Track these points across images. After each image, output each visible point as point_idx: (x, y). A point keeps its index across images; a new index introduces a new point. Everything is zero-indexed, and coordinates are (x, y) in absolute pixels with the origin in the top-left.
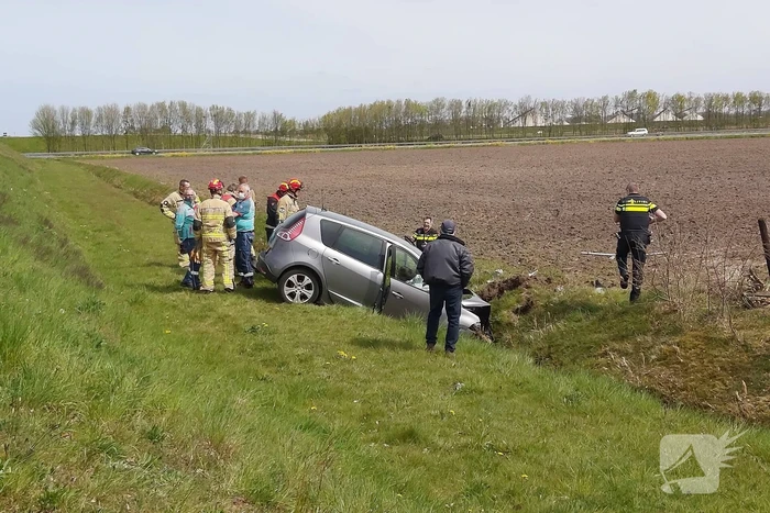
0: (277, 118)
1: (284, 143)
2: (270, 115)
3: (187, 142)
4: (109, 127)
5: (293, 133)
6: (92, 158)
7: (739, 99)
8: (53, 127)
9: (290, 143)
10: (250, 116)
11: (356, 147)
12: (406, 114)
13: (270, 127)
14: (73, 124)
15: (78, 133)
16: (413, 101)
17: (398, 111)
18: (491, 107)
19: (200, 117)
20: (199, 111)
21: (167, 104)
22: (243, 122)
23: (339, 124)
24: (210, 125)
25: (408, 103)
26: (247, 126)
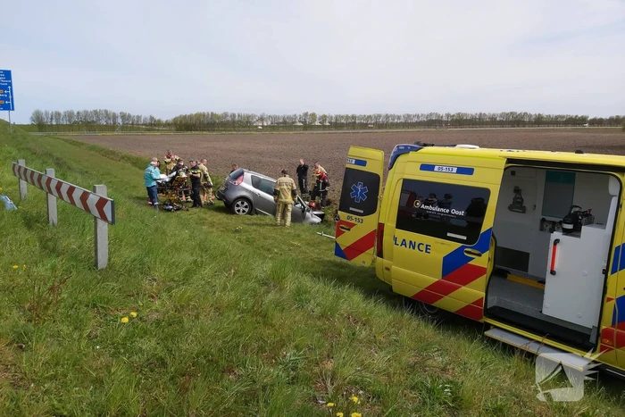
0: (152, 118)
2: (148, 116)
3: (108, 128)
5: (160, 125)
6: (62, 135)
7: (347, 117)
8: (42, 120)
9: (158, 130)
10: (139, 117)
11: (189, 132)
12: (211, 118)
13: (149, 123)
14: (52, 119)
15: (54, 123)
16: (214, 113)
17: (208, 116)
18: (248, 117)
19: (115, 117)
20: (114, 114)
21: (98, 111)
22: (136, 120)
23: (181, 122)
24: (120, 121)
25: (212, 113)
26: (138, 121)
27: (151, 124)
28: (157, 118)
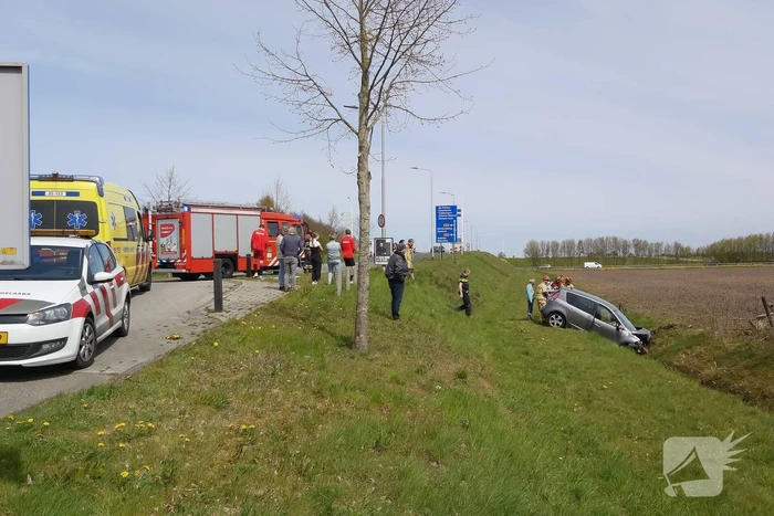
0: (677, 246)
1: (682, 262)
2: (672, 243)
3: (616, 261)
4: (569, 253)
5: (689, 255)
9: (686, 262)
10: (659, 245)
11: (732, 265)
13: (672, 252)
14: (548, 251)
15: (550, 256)
19: (626, 246)
20: (625, 242)
21: (605, 238)
22: (654, 248)
23: (723, 249)
24: (632, 251)
26: (657, 251)
27: (676, 256)
28: (685, 245)
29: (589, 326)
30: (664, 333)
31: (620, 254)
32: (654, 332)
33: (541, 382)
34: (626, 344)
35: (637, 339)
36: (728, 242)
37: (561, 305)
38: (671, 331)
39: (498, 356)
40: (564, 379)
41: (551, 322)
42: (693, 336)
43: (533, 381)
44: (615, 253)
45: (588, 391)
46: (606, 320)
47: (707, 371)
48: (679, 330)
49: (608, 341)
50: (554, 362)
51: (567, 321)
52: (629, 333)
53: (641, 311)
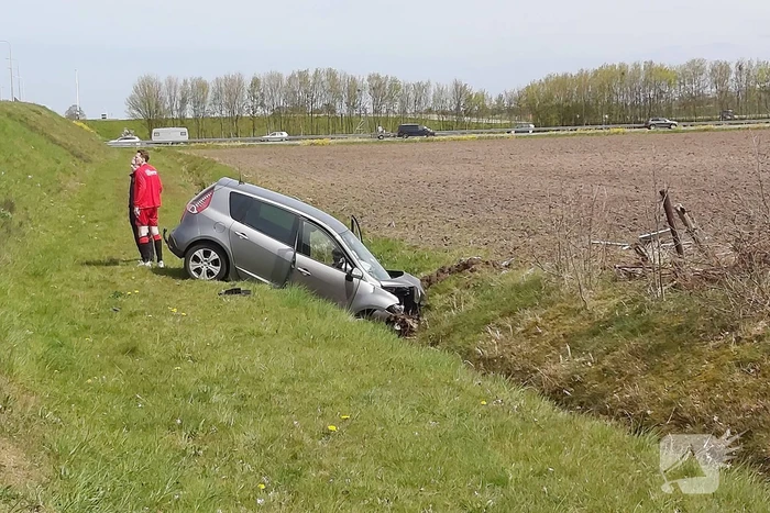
0: (460, 91)
1: (469, 126)
2: (448, 86)
3: (334, 125)
4: (231, 106)
5: (483, 112)
6: (204, 148)
8: (157, 106)
9: (478, 126)
10: (421, 89)
12: (646, 82)
13: (450, 105)
14: (184, 102)
15: (189, 114)
16: (657, 63)
17: (635, 78)
19: (353, 91)
20: (352, 82)
21: (311, 73)
22: (412, 96)
23: (548, 98)
24: (367, 102)
25: (649, 67)
26: (418, 102)
27: (457, 112)
28: (474, 89)
29: (283, 274)
30: (450, 282)
31: (342, 109)
32: (428, 282)
33: (170, 427)
34: (368, 312)
35: (392, 300)
36: (561, 83)
37: (216, 225)
38: (466, 276)
39: (57, 365)
40: (226, 416)
41: (193, 265)
42: (517, 288)
43: (148, 428)
44: (330, 108)
45: (292, 442)
46: (320, 258)
47: (551, 368)
48: (483, 273)
49: (330, 307)
50: (203, 370)
51: (231, 265)
52: (374, 286)
53: (395, 234)
